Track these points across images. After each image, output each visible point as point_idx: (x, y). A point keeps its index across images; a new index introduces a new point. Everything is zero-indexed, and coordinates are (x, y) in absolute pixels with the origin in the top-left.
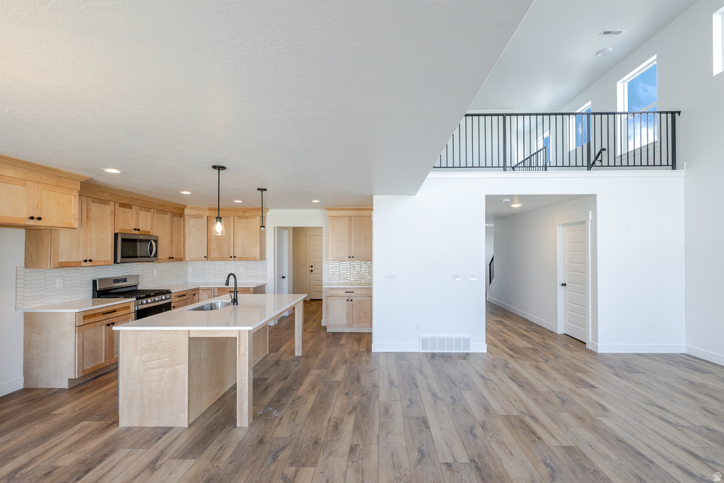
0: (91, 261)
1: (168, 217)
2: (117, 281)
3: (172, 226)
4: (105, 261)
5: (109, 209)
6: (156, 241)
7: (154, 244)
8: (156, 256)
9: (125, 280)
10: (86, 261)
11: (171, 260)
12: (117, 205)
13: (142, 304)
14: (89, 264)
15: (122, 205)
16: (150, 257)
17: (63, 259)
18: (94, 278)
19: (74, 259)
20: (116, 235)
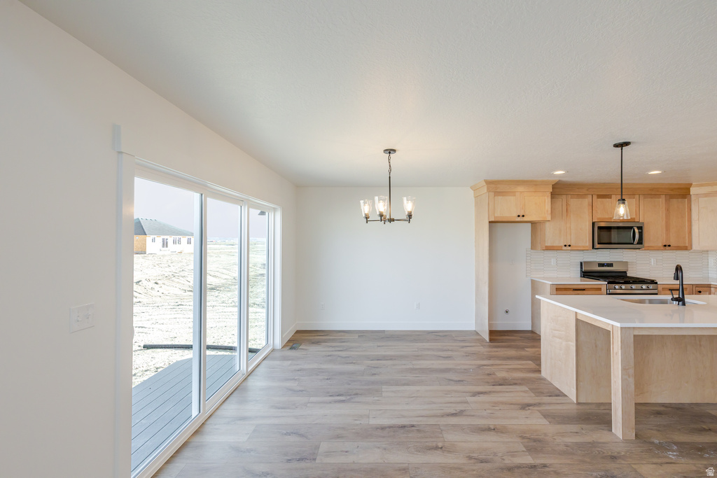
0: (570, 246)
1: (662, 200)
2: (601, 265)
3: (668, 210)
4: (584, 247)
5: (587, 201)
6: (640, 228)
7: (636, 230)
8: (640, 242)
9: (610, 265)
10: (565, 246)
11: (667, 248)
12: (595, 197)
13: (615, 289)
14: (569, 248)
15: (600, 196)
16: (633, 244)
17: (549, 244)
18: (582, 261)
19: (556, 244)
20: (593, 224)
